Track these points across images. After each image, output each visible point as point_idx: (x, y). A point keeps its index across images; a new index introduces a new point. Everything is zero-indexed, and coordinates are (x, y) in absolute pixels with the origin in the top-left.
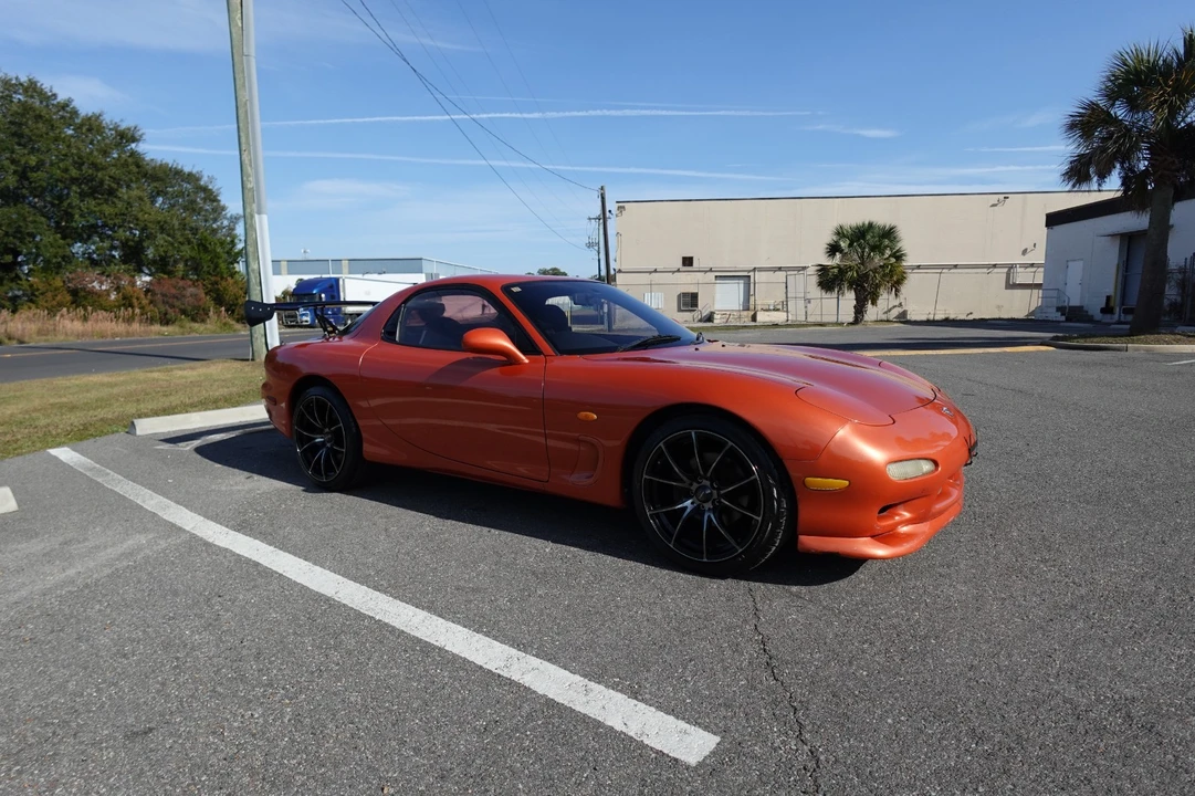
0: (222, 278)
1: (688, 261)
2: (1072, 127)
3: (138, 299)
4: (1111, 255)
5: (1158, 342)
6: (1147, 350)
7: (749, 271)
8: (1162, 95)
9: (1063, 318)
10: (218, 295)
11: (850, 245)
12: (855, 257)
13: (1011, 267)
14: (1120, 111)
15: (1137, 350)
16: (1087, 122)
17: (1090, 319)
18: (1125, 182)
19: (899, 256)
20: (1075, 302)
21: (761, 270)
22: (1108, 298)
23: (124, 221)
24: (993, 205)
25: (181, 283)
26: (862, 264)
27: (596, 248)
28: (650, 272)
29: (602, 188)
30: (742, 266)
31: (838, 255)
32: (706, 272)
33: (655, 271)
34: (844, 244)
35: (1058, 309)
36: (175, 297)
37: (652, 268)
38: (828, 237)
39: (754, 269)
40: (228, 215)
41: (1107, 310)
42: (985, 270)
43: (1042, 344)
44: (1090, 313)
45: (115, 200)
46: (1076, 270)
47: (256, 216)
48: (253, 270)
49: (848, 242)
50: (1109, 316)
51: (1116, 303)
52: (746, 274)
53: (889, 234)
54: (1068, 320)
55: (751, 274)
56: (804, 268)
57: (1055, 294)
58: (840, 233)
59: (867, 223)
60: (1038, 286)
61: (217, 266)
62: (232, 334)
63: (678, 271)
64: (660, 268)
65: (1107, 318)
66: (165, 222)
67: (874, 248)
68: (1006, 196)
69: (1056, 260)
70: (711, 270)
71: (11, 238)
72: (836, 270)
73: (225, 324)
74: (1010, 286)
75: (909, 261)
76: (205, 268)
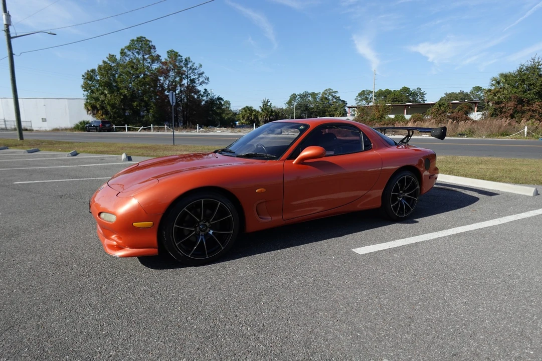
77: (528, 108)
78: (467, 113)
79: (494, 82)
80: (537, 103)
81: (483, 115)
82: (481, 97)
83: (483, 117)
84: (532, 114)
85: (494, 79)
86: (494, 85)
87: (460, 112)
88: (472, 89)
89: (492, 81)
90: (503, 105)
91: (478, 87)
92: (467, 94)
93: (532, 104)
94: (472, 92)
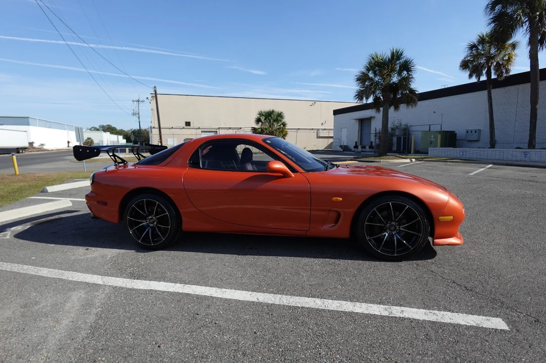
1: (188, 124)
2: (358, 80)
4: (356, 127)
5: (389, 159)
6: (387, 162)
7: (217, 129)
8: (387, 72)
9: (342, 150)
11: (265, 119)
12: (267, 124)
13: (318, 130)
14: (371, 75)
15: (383, 162)
16: (362, 78)
17: (350, 150)
18: (374, 100)
19: (284, 124)
20: (345, 144)
21: (222, 128)
22: (356, 142)
24: (311, 105)
26: (270, 126)
27: (138, 116)
28: (170, 129)
29: (155, 87)
30: (213, 127)
31: (260, 123)
32: (197, 129)
33: (172, 128)
34: (263, 119)
35: (341, 146)
37: (171, 126)
38: (255, 116)
39: (219, 128)
41: (356, 147)
42: (309, 131)
43: (351, 160)
44: (350, 148)
46: (345, 131)
49: (264, 118)
50: (356, 149)
51: (359, 144)
52: (215, 130)
53: (280, 115)
54: (344, 151)
55: (218, 130)
56: (241, 128)
57: (337, 140)
58: (261, 114)
59: (271, 110)
60: (331, 137)
63: (184, 128)
64: (174, 126)
65: (356, 150)
67: (275, 121)
68: (315, 102)
69: (338, 128)
70: (199, 128)
72: (260, 130)
74: (318, 137)
75: (288, 127)
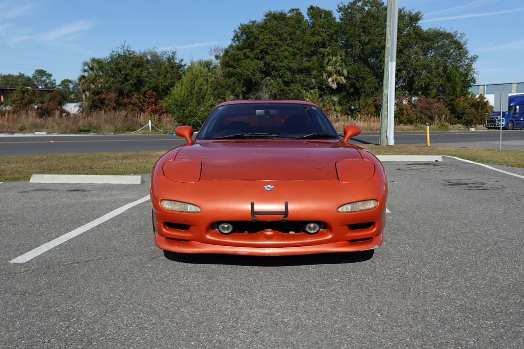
0: (457, 97)
3: (406, 110)
10: (453, 107)
23: (405, 66)
25: (431, 100)
36: (426, 108)
40: (469, 57)
45: (402, 55)
47: (390, 63)
48: (385, 94)
61: (455, 90)
62: (444, 131)
66: (427, 65)
71: (354, 80)
73: (443, 125)
76: (448, 91)
77: (129, 100)
78: (61, 104)
79: (86, 68)
80: (135, 96)
81: (80, 107)
82: (47, 84)
83: (81, 109)
84: (133, 107)
85: (86, 64)
86: (86, 71)
87: (51, 102)
88: (34, 72)
89: (85, 66)
90: (103, 96)
91: (42, 70)
92: (28, 79)
93: (131, 97)
94: (34, 77)
